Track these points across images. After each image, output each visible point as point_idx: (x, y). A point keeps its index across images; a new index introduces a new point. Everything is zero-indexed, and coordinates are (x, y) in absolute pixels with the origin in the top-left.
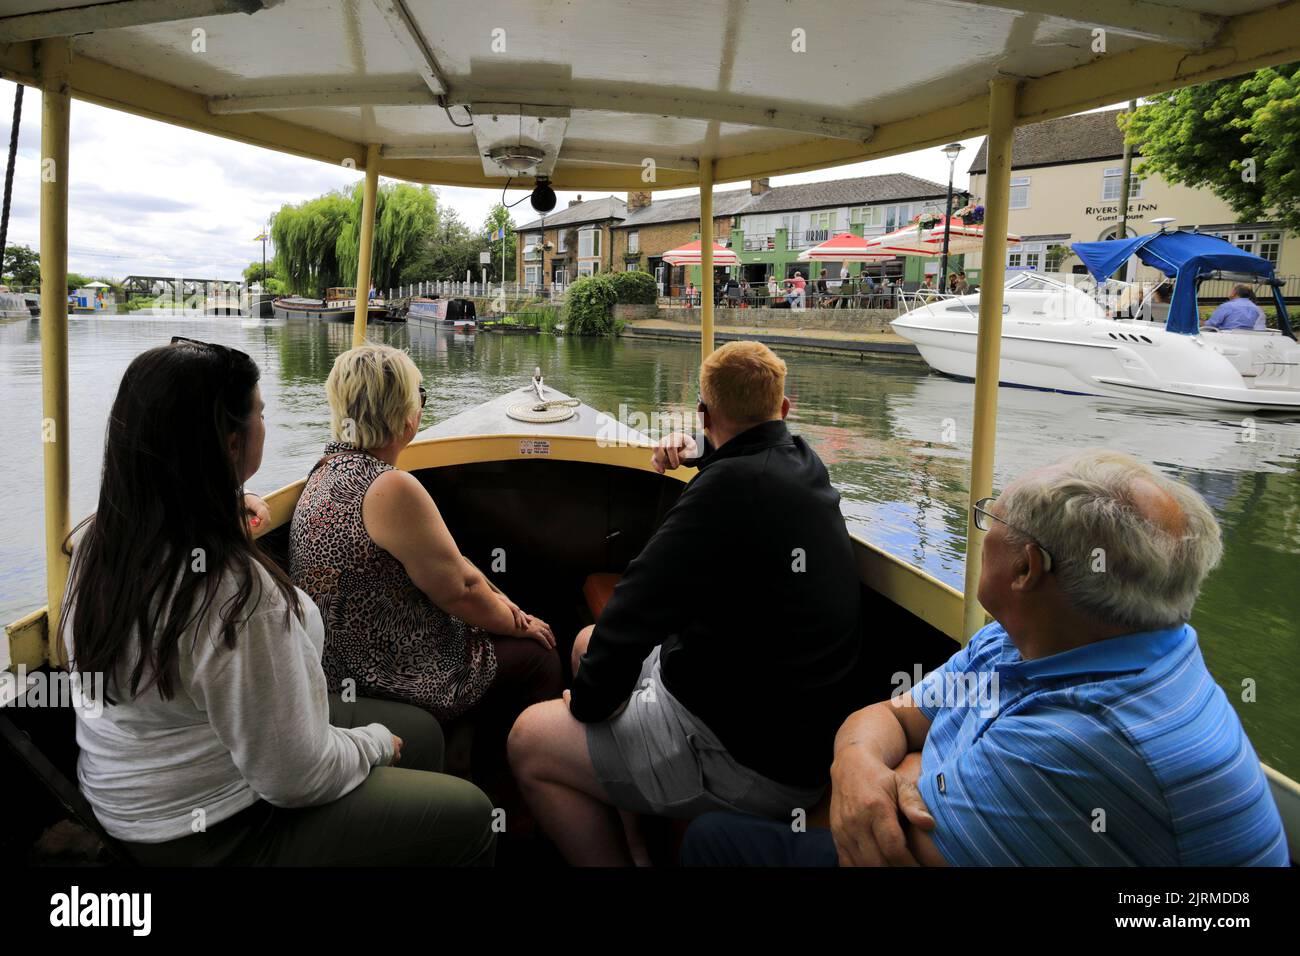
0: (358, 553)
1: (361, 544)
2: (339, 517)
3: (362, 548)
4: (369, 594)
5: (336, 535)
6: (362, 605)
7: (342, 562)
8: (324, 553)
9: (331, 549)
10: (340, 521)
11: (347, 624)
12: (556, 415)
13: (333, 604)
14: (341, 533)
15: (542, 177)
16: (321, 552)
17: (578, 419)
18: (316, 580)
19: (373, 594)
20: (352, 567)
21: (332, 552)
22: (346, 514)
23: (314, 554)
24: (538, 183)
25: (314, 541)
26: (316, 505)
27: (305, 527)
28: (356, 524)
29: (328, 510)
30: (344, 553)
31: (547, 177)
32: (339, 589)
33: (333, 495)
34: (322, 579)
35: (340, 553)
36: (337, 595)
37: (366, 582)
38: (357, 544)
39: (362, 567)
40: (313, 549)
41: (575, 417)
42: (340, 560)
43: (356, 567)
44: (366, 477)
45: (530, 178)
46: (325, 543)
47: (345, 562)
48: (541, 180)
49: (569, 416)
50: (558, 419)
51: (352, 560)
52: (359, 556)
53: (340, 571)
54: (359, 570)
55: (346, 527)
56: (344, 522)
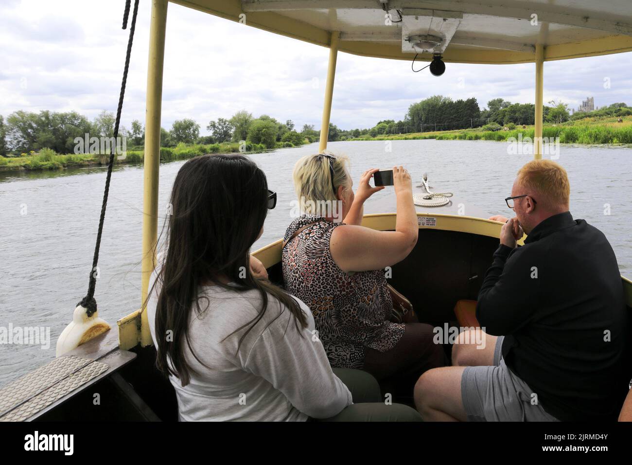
0: (340, 283)
1: (340, 276)
2: (318, 266)
3: (341, 279)
4: (352, 305)
5: (321, 277)
6: (351, 313)
7: (332, 291)
8: (318, 290)
9: (322, 286)
10: (320, 269)
11: (345, 322)
12: (438, 202)
13: (333, 315)
14: (324, 275)
15: (437, 54)
16: (316, 290)
17: (451, 205)
18: (318, 306)
19: (355, 304)
20: (338, 293)
21: (323, 287)
22: (322, 264)
23: (312, 293)
24: (435, 58)
25: (309, 285)
26: (301, 264)
27: (300, 280)
28: (331, 266)
29: (309, 265)
30: (331, 286)
31: (440, 54)
32: (334, 307)
33: (308, 256)
34: (322, 304)
35: (329, 286)
36: (334, 310)
37: (349, 299)
38: (337, 277)
39: (344, 291)
40: (311, 290)
41: (450, 204)
42: (331, 290)
43: (341, 291)
44: (325, 238)
45: (430, 54)
46: (317, 284)
47: (333, 290)
48: (436, 56)
49: (446, 203)
50: (440, 205)
51: (337, 288)
52: (341, 284)
53: (332, 296)
54: (343, 293)
55: (325, 271)
56: (322, 268)
